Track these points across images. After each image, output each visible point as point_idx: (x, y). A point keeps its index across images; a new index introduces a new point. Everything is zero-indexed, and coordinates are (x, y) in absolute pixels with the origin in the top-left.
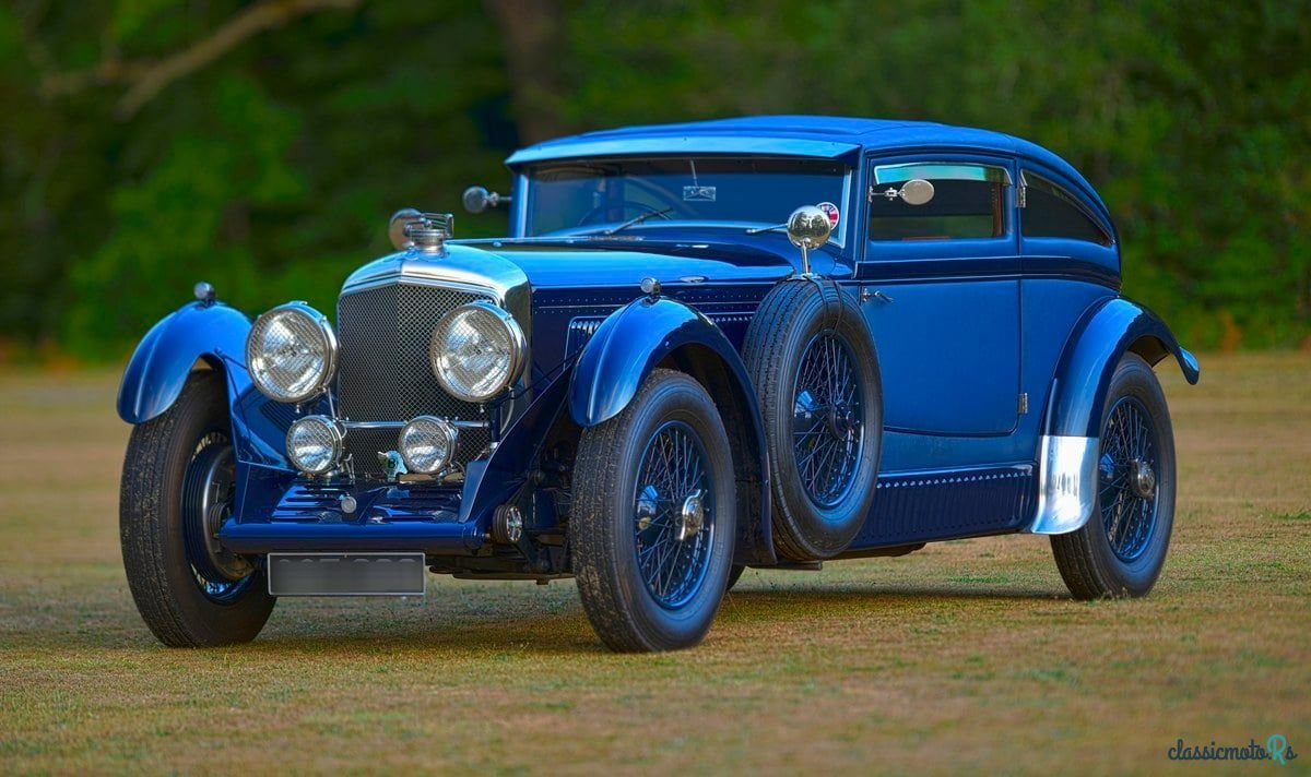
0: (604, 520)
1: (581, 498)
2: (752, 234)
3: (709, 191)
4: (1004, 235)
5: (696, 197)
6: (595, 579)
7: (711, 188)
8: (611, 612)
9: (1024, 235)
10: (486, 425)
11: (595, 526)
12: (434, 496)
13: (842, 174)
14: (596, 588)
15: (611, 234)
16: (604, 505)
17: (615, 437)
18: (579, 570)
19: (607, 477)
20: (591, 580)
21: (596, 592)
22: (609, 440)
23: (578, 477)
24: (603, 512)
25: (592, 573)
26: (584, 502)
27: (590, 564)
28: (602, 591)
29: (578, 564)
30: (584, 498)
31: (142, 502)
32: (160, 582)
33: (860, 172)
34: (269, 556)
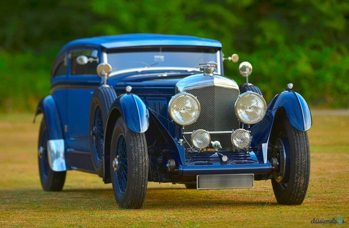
16: (308, 157)
17: (305, 135)
18: (297, 178)
19: (307, 148)
20: (301, 181)
21: (301, 185)
22: (304, 136)
23: (298, 148)
24: (308, 159)
25: (302, 179)
26: (301, 156)
27: (302, 176)
28: (303, 185)
29: (298, 176)
30: (301, 155)
31: (142, 159)
32: (145, 186)
33: (221, 52)
34: (197, 176)
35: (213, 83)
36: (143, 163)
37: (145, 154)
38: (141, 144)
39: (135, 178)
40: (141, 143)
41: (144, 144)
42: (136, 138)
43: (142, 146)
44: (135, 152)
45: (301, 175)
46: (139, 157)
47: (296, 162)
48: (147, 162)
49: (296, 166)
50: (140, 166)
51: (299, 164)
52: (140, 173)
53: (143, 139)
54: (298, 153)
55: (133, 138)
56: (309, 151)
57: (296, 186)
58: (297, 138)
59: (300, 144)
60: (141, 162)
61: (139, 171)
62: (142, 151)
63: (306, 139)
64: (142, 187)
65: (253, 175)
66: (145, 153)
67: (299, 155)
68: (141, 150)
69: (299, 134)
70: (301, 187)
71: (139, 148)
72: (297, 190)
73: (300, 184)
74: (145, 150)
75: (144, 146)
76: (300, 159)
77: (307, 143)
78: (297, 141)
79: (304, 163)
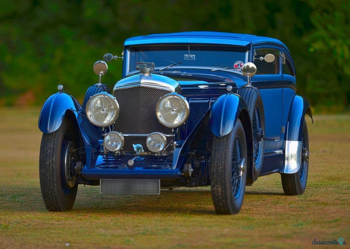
0: (224, 169)
1: (216, 161)
2: (213, 71)
3: (193, 56)
4: (278, 73)
5: (189, 58)
6: (220, 190)
7: (193, 55)
8: (224, 201)
9: (283, 74)
10: (174, 136)
11: (221, 171)
12: (155, 160)
13: (245, 51)
14: (220, 193)
15: (161, 70)
16: (224, 164)
17: (227, 141)
18: (214, 186)
19: (225, 154)
20: (218, 190)
22: (225, 141)
23: (214, 154)
24: (224, 166)
25: (219, 187)
26: (217, 163)
27: (219, 184)
28: (222, 194)
29: (214, 184)
30: (217, 161)
31: (49, 161)
32: (54, 189)
33: (251, 51)
34: (100, 180)
35: (139, 83)
36: (50, 164)
38: (51, 145)
39: (43, 180)
40: (51, 143)
45: (217, 183)
46: (46, 158)
47: (212, 169)
49: (212, 173)
50: (47, 167)
51: (214, 172)
52: (47, 174)
54: (214, 159)
57: (214, 195)
59: (217, 150)
63: (226, 145)
65: (159, 181)
69: (219, 139)
70: (219, 196)
72: (217, 199)
74: (53, 151)
75: (53, 147)
76: (216, 166)
77: (226, 149)
78: (216, 147)
79: (219, 170)
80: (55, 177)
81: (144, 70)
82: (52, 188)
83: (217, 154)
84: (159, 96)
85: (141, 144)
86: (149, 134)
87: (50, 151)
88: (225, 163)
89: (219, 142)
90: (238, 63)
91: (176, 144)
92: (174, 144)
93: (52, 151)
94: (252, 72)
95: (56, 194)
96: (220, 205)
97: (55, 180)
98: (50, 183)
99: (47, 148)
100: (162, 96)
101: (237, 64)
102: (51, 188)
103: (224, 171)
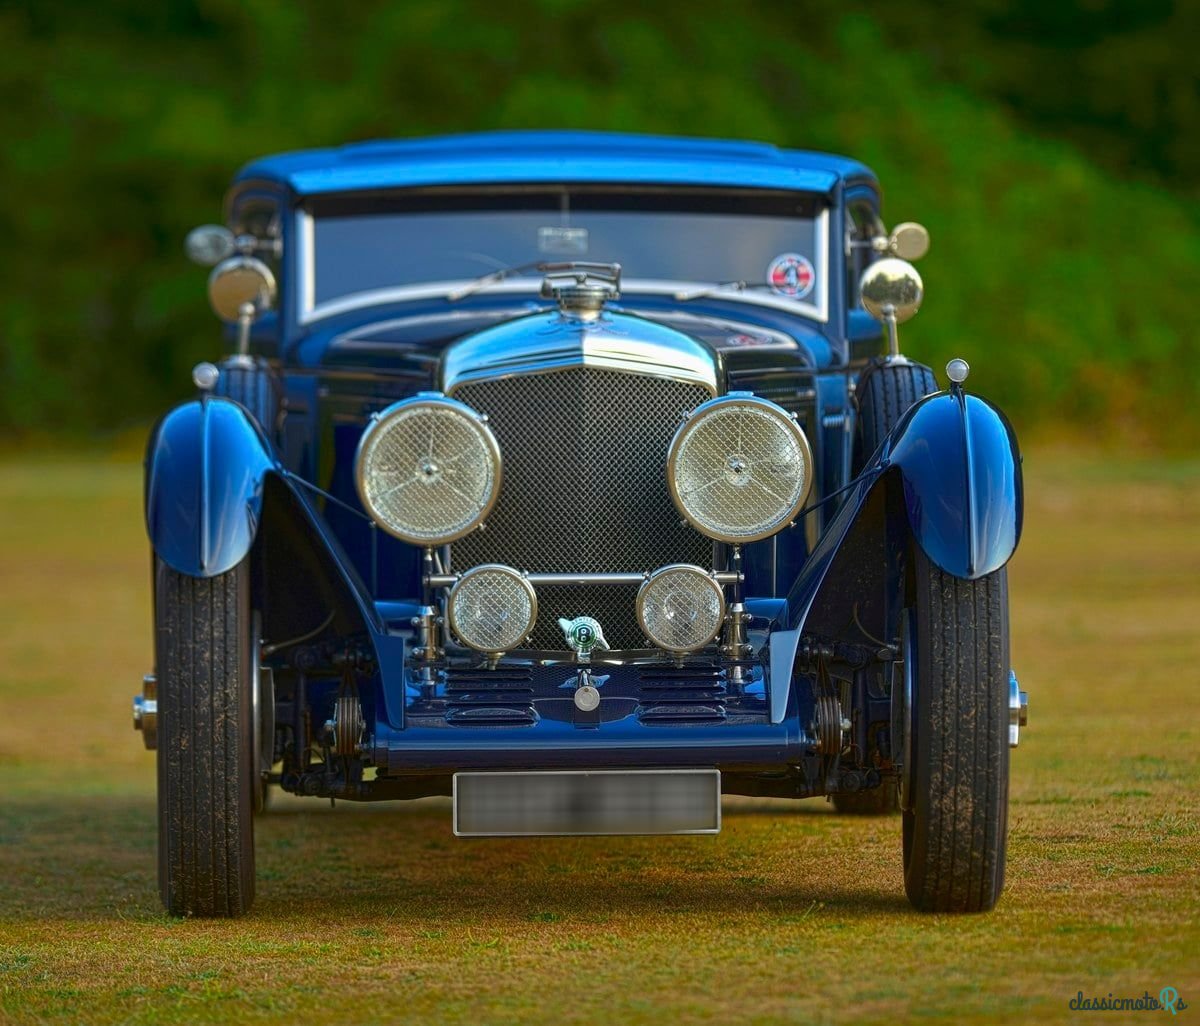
0: (990, 717)
1: (953, 685)
2: (683, 300)
5: (560, 246)
6: (967, 806)
8: (976, 854)
10: (742, 577)
11: (977, 727)
13: (812, 214)
14: (964, 819)
16: (989, 696)
17: (988, 595)
18: (943, 792)
19: (990, 654)
20: (960, 807)
21: (963, 824)
22: (982, 599)
23: (943, 655)
24: (989, 707)
25: (965, 796)
26: (958, 691)
27: (963, 783)
28: (973, 823)
29: (942, 783)
30: (959, 686)
31: (212, 696)
32: (227, 818)
33: (838, 212)
34: (455, 777)
35: (578, 352)
36: (213, 713)
37: (226, 673)
38: (212, 628)
39: (181, 781)
40: (212, 619)
41: (225, 627)
42: (194, 601)
43: (216, 634)
44: (183, 664)
45: (957, 780)
46: (195, 684)
47: (934, 717)
48: (233, 709)
49: (934, 737)
50: (202, 724)
51: (946, 730)
52: (203, 756)
53: (225, 602)
54: (943, 676)
55: (180, 599)
56: (996, 668)
57: (940, 828)
58: (944, 610)
59: (954, 635)
60: (204, 709)
61: (196, 750)
62: (212, 661)
63: (989, 614)
64: (213, 821)
65: (715, 775)
66: (228, 670)
67: (947, 687)
68: (207, 655)
69: (956, 590)
70: (961, 833)
71: (198, 647)
72: (947, 845)
73: (955, 818)
74: (226, 652)
75: (225, 638)
76: (954, 707)
77: (990, 634)
78: (946, 624)
79: (969, 722)
80: (236, 768)
81: (579, 296)
82: (220, 816)
83: (951, 653)
84: (680, 409)
85: (597, 615)
86: (651, 571)
87: (212, 654)
88: (992, 694)
89: (957, 603)
90: (788, 265)
91: (744, 612)
92: (733, 614)
93: (222, 654)
94: (906, 301)
95: (232, 842)
96: (958, 872)
97: (234, 779)
98: (213, 794)
99: (195, 642)
100: (691, 406)
101: (781, 269)
102: (214, 817)
103: (989, 727)
